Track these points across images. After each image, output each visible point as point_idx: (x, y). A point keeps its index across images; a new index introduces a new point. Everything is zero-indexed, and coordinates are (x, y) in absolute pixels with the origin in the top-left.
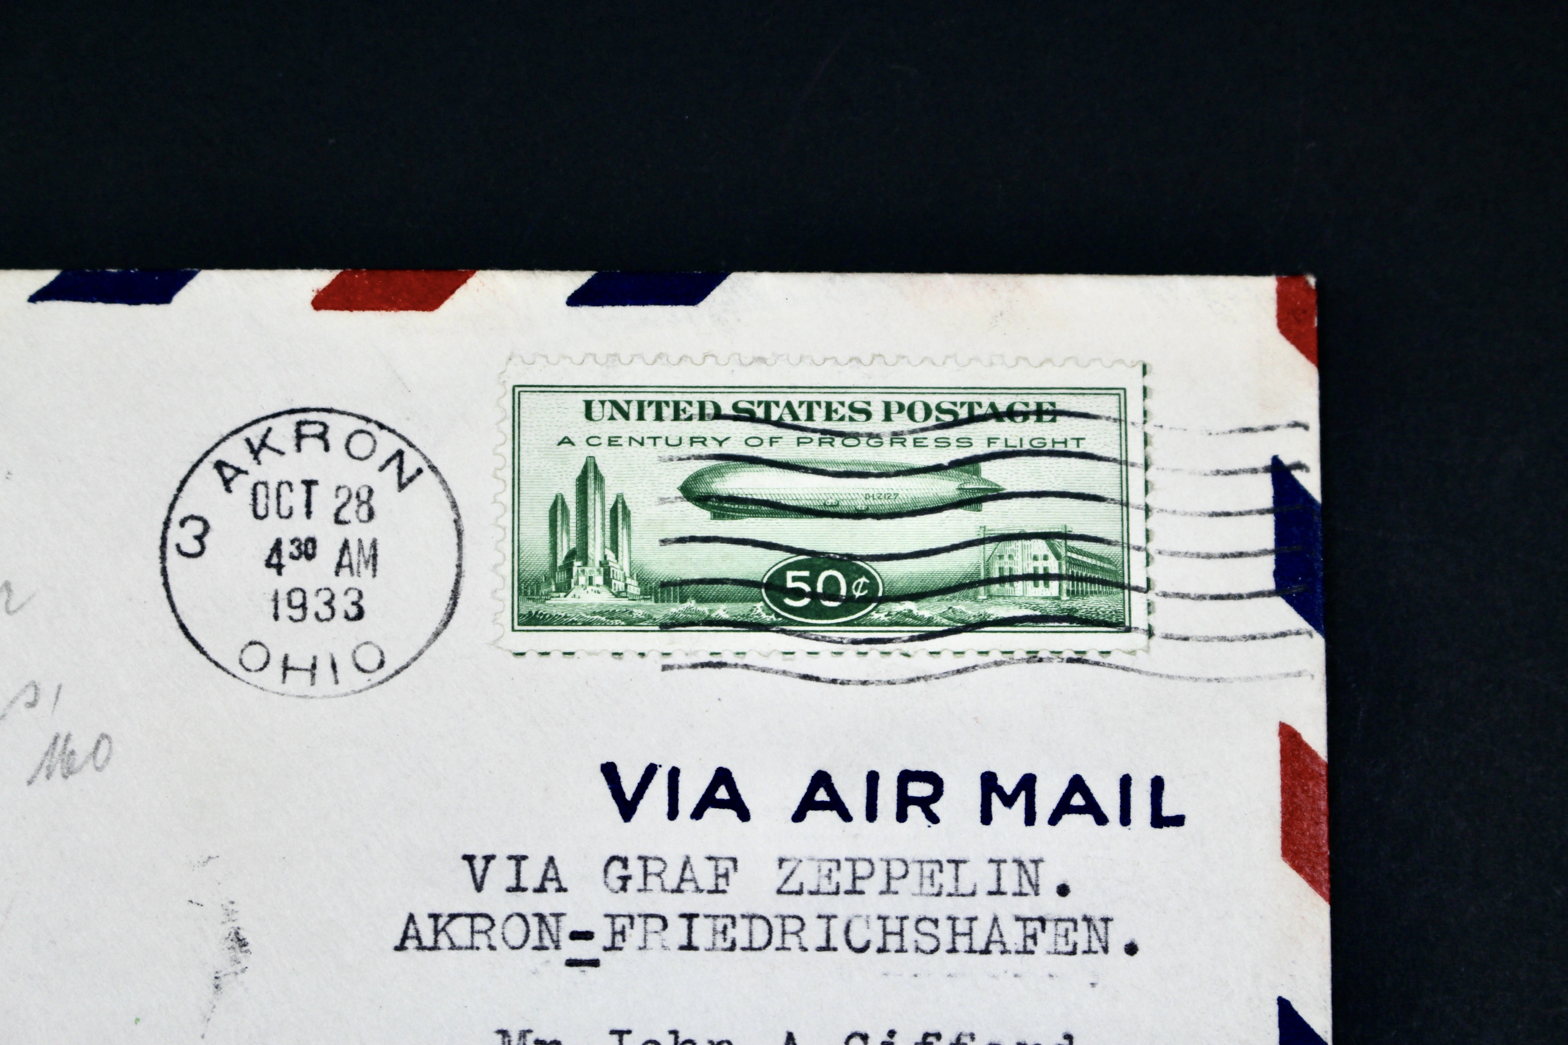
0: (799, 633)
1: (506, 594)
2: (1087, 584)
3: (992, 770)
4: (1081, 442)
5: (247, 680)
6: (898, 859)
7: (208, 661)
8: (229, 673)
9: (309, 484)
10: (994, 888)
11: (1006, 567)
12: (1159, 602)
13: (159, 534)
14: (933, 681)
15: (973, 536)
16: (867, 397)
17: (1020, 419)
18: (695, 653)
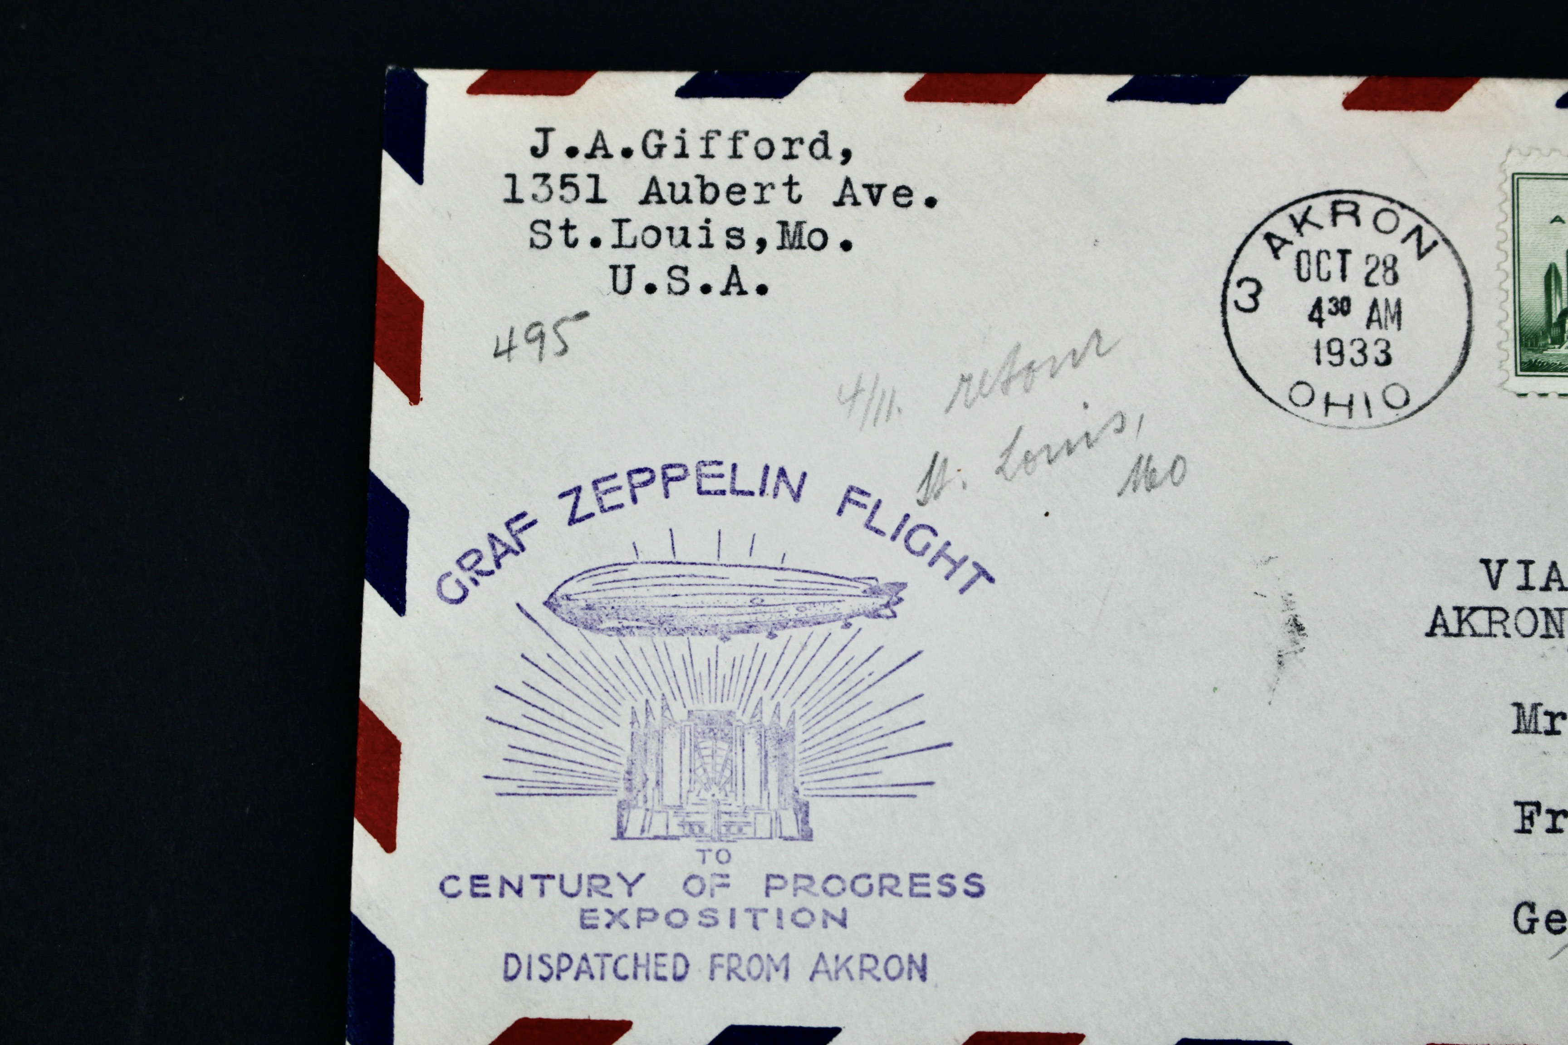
1: (1510, 345)
5: (1296, 413)
7: (1263, 398)
8: (1281, 407)
9: (1344, 253)
13: (1220, 293)
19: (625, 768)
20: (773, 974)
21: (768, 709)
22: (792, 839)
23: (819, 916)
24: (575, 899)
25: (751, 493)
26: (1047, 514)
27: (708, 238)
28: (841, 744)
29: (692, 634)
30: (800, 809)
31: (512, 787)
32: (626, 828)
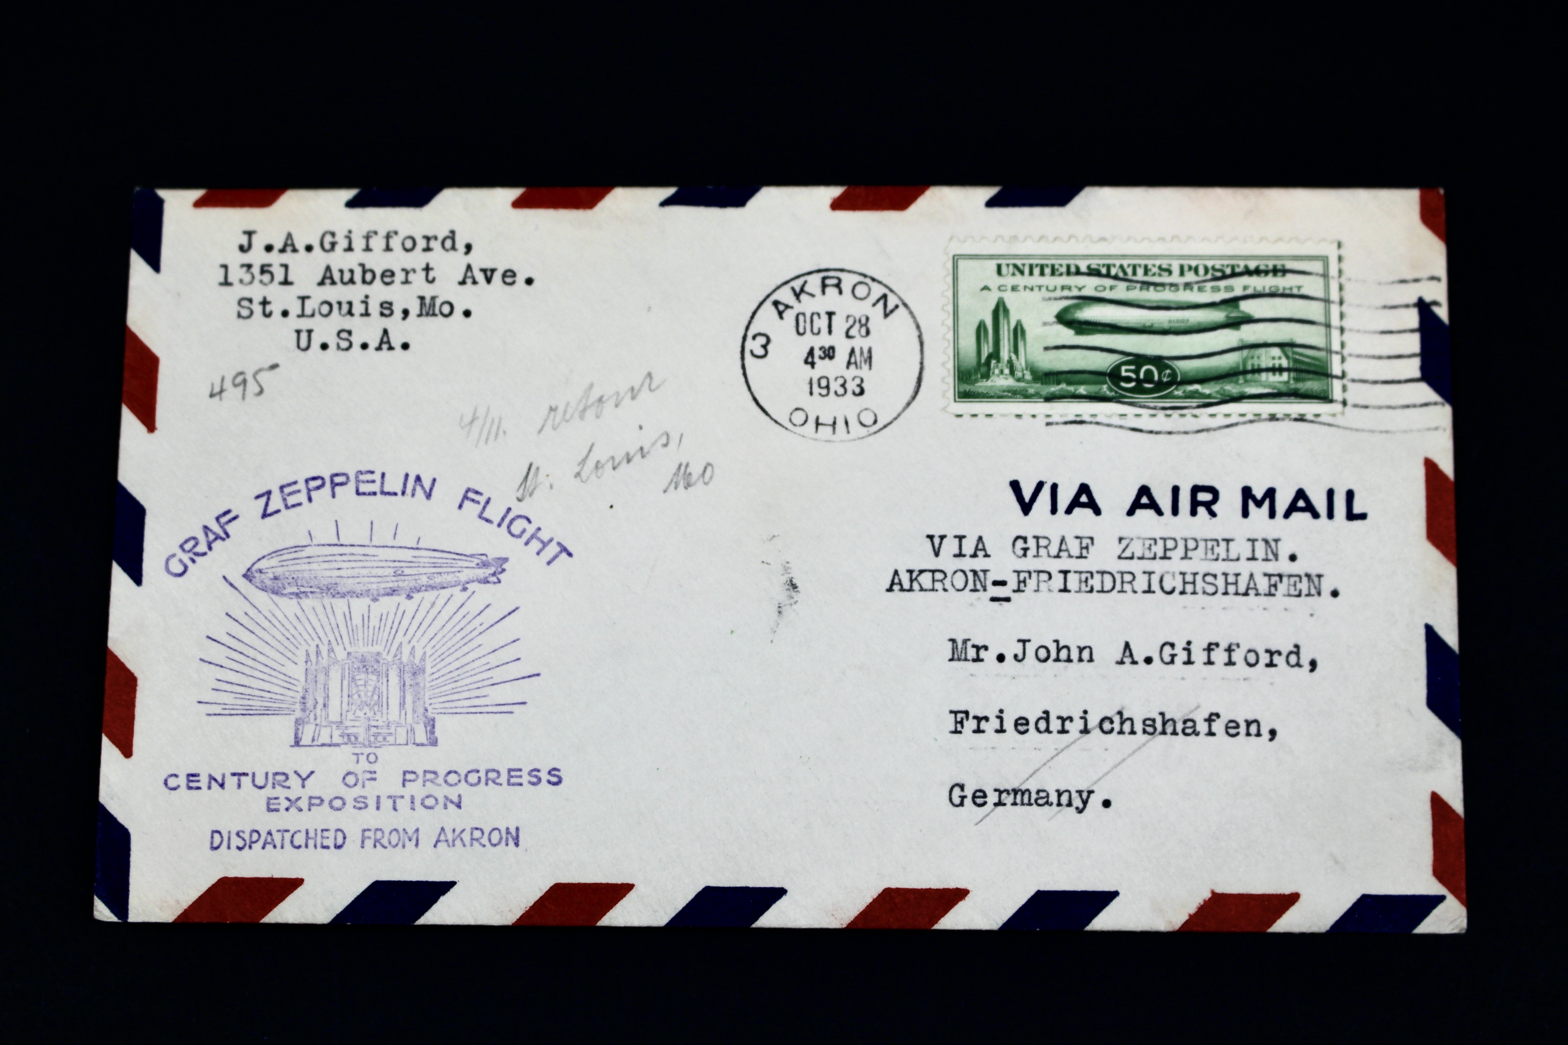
0: (1129, 403)
1: (951, 380)
2: (1305, 374)
3: (1249, 485)
4: (1301, 289)
5: (794, 431)
6: (1192, 538)
7: (770, 420)
8: (783, 427)
9: (830, 314)
10: (1250, 556)
11: (1256, 363)
12: (1350, 386)
13: (740, 344)
14: (1212, 433)
15: (1234, 345)
16: (1169, 262)
17: (1263, 275)
18: (1066, 415)
19: (301, 694)
20: (407, 843)
21: (406, 650)
22: (423, 745)
23: (441, 800)
24: (263, 791)
25: (395, 494)
26: (611, 507)
27: (367, 309)
28: (459, 675)
29: (351, 597)
30: (429, 723)
31: (217, 709)
32: (301, 738)
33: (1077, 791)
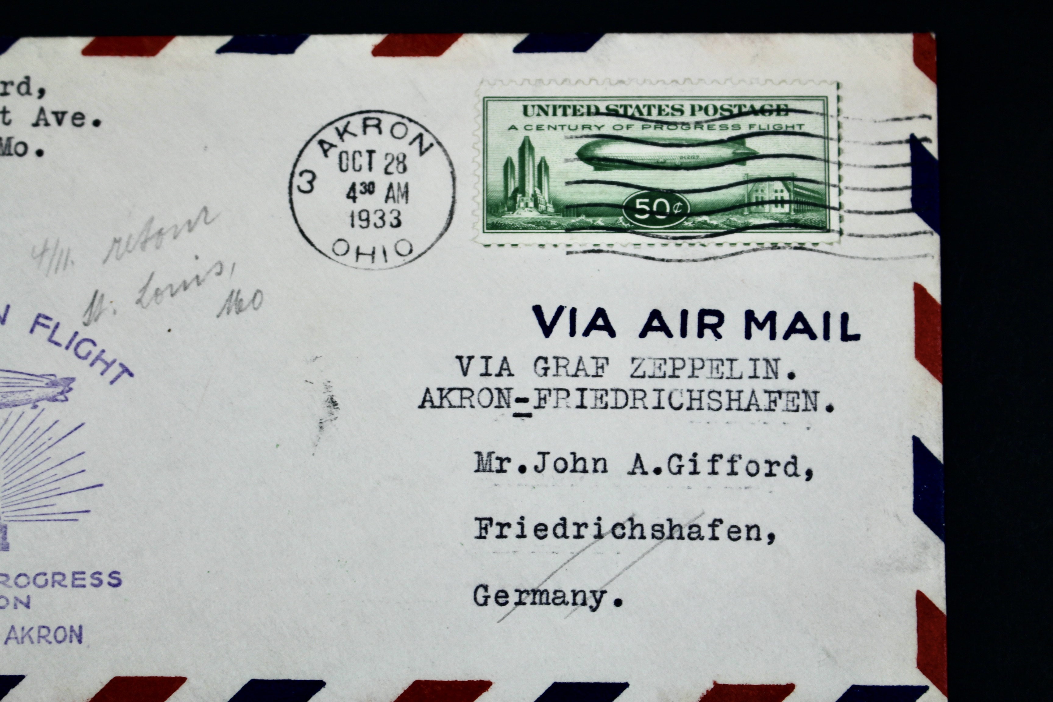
0: (643, 233)
1: (480, 213)
2: (805, 206)
3: (752, 309)
4: (802, 126)
5: (337, 260)
6: (699, 358)
7: (315, 250)
8: (327, 256)
9: (371, 152)
10: (752, 374)
11: (760, 196)
12: (846, 216)
13: (288, 180)
14: (719, 260)
15: (741, 179)
16: (682, 102)
17: (767, 114)
18: (585, 245)
23: (12, 601)
26: (169, 331)
28: (29, 486)
33: (591, 592)
